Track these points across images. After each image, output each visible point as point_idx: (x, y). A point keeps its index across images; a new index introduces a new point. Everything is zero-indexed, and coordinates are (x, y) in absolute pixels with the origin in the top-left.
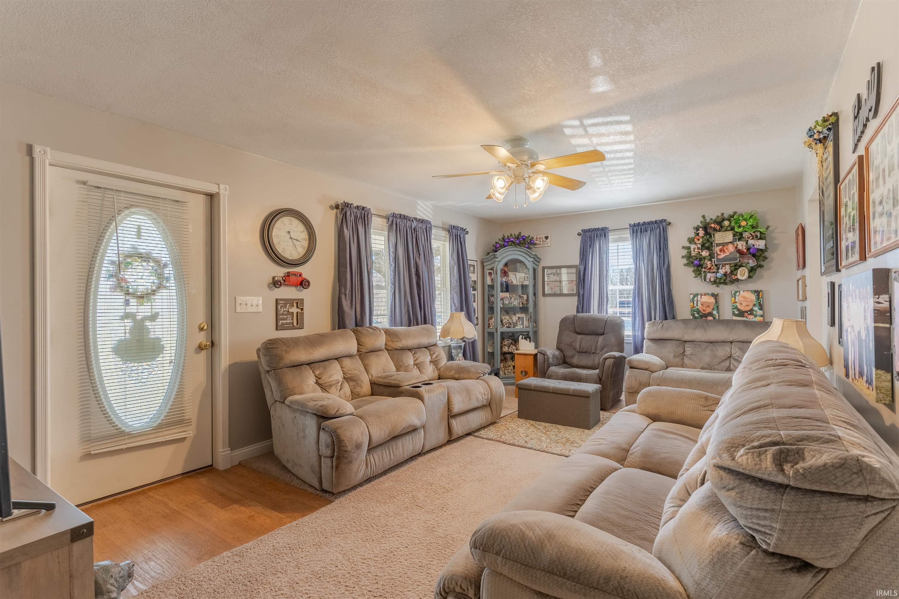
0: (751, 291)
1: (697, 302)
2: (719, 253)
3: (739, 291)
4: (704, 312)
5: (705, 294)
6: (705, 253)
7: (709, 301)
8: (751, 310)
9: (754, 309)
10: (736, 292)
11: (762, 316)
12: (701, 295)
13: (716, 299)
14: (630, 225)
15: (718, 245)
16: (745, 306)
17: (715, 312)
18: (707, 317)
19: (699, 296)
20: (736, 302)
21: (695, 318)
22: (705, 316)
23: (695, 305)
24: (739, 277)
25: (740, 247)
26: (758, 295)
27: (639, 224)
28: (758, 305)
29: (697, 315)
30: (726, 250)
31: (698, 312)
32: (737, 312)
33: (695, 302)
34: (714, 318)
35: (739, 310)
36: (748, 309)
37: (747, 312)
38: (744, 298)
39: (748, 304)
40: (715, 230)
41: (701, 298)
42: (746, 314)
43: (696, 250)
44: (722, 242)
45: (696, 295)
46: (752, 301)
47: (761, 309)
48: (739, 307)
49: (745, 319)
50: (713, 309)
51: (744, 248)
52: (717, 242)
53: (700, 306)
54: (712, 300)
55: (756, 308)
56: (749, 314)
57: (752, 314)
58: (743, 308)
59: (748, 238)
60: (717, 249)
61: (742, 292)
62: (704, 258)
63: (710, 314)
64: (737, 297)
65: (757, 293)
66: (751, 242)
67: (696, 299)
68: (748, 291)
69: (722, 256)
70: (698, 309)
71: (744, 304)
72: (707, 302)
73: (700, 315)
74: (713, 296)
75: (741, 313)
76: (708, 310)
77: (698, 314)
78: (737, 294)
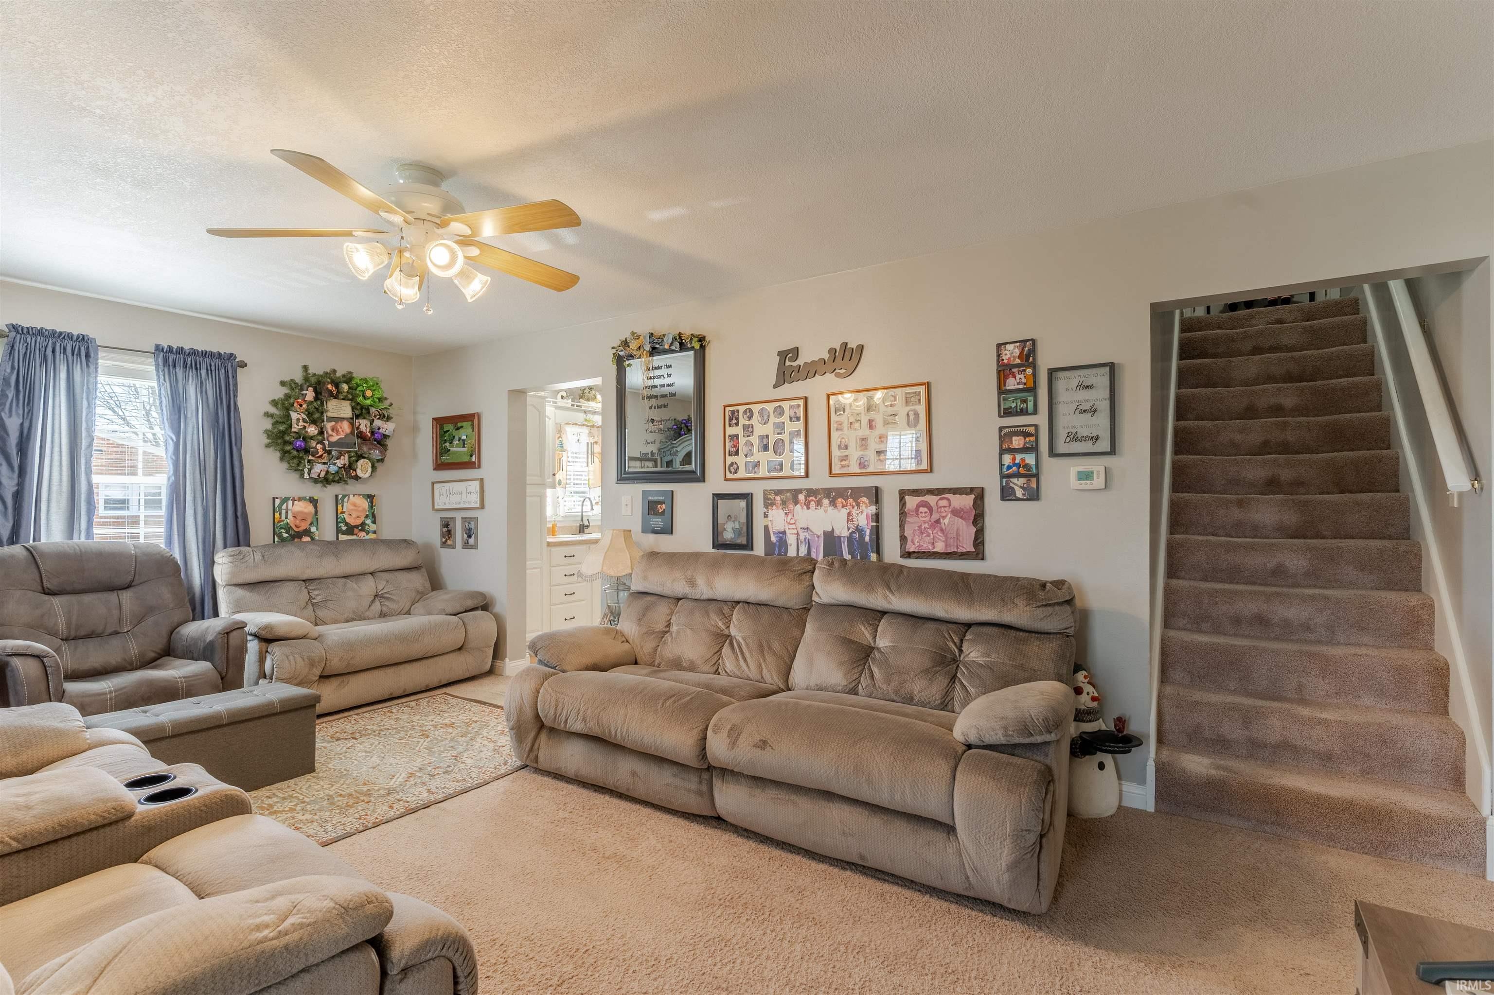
0: (364, 496)
1: (287, 512)
2: (330, 432)
3: (348, 495)
4: (296, 530)
5: (300, 499)
6: (312, 430)
7: (306, 510)
8: (363, 524)
9: (366, 522)
10: (344, 496)
11: (375, 532)
12: (294, 500)
13: (316, 507)
14: (158, 348)
15: (330, 419)
16: (355, 519)
17: (313, 529)
18: (301, 538)
19: (290, 502)
20: (344, 512)
21: (283, 540)
22: (299, 535)
23: (283, 517)
24: (359, 473)
25: (363, 428)
26: (372, 502)
27: (181, 351)
28: (370, 517)
29: (285, 535)
30: (340, 430)
31: (288, 528)
32: (344, 528)
33: (284, 512)
34: (313, 539)
35: (347, 524)
36: (359, 522)
37: (357, 527)
38: (355, 505)
39: (359, 514)
40: (331, 395)
41: (293, 504)
42: (356, 530)
43: (301, 423)
44: (335, 415)
45: (285, 500)
46: (364, 509)
47: (374, 522)
48: (348, 520)
49: (354, 537)
50: (311, 524)
51: (368, 430)
52: (330, 414)
53: (290, 520)
54: (310, 508)
55: (368, 521)
56: (360, 530)
57: (363, 530)
58: (352, 521)
59: (375, 416)
60: (329, 426)
61: (351, 496)
62: (312, 438)
63: (307, 532)
64: (345, 504)
65: (370, 497)
66: (378, 423)
67: (284, 507)
68: (359, 495)
69: (335, 438)
70: (288, 524)
71: (354, 515)
72: (301, 512)
73: (290, 535)
74: (311, 502)
75: (351, 530)
76: (304, 526)
77: (287, 532)
78: (346, 500)
